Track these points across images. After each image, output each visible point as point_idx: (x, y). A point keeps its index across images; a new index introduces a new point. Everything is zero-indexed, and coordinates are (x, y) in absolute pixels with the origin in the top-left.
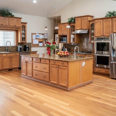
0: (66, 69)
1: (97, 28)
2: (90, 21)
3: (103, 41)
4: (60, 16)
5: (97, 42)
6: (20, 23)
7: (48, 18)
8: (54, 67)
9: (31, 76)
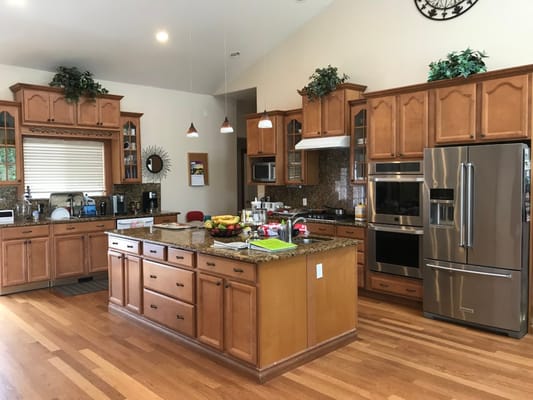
0: (249, 293)
1: (377, 130)
2: (351, 104)
3: (399, 177)
4: (255, 89)
5: (377, 180)
6: (118, 114)
7: (215, 97)
8: (209, 282)
9: (137, 309)
